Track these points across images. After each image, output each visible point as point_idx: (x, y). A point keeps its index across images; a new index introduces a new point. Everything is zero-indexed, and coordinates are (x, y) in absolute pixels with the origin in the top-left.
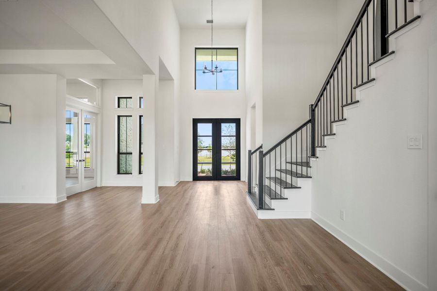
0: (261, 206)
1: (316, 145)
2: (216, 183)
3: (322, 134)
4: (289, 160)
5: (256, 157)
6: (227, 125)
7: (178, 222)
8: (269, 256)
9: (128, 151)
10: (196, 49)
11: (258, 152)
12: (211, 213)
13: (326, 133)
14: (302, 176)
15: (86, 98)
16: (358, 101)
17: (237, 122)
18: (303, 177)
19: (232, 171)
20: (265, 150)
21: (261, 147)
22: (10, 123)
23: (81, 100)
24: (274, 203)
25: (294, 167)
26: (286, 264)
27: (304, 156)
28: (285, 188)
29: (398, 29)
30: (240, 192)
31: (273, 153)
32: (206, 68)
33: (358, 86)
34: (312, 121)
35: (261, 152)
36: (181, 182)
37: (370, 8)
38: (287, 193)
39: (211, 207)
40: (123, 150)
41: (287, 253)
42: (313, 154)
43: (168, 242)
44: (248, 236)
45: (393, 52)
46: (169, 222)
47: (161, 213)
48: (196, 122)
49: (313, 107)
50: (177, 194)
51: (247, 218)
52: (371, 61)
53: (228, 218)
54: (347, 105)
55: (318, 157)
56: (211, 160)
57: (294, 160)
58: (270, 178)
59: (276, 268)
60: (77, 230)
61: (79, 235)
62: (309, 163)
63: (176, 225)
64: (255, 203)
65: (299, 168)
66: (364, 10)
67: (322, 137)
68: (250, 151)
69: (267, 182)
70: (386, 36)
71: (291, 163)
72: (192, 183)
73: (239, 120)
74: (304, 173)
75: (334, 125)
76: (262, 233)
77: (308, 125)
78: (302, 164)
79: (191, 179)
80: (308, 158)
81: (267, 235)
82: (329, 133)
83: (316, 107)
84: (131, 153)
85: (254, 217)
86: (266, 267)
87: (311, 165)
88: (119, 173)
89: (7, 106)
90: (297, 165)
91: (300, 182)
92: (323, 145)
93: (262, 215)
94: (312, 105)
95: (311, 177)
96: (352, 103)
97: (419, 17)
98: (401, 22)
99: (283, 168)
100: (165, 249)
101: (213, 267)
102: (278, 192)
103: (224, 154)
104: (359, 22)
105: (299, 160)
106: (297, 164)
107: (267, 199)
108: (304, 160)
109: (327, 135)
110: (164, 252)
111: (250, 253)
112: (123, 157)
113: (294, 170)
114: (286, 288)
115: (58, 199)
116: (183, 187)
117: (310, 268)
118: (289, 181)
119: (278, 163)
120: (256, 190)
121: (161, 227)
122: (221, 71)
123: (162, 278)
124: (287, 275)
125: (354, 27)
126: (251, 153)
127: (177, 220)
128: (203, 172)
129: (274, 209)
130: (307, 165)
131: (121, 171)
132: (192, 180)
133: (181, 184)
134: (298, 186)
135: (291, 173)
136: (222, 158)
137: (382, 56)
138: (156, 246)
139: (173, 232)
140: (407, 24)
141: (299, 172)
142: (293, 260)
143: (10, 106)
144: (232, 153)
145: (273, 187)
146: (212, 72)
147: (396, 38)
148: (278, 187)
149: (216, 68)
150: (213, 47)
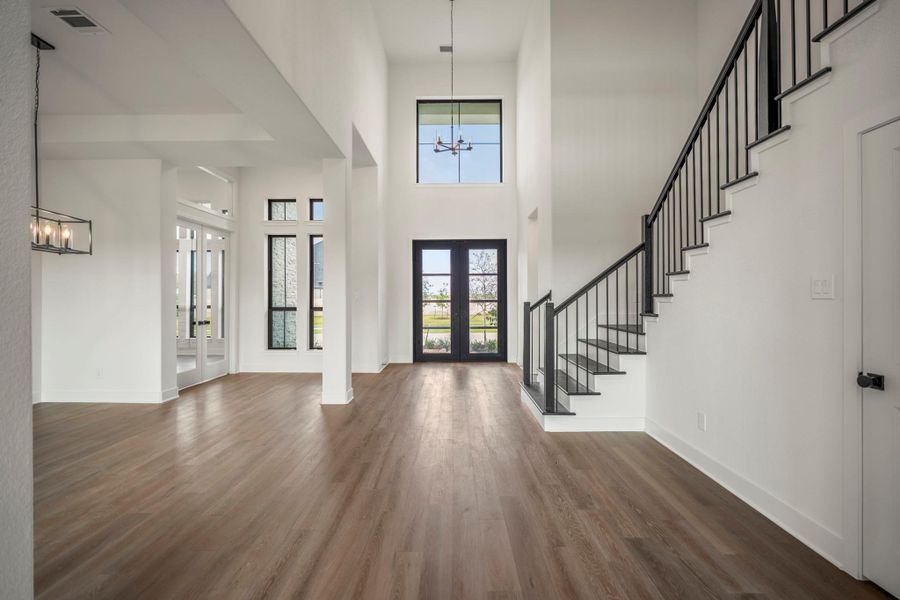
0: (551, 407)
1: (655, 293)
2: (459, 366)
3: (666, 271)
4: (603, 321)
5: (539, 317)
6: (479, 252)
7: (395, 436)
8: (566, 494)
9: (290, 304)
10: (419, 102)
11: (543, 307)
12: (454, 420)
13: (672, 270)
14: (628, 351)
15: (209, 202)
16: (729, 213)
17: (500, 245)
18: (630, 353)
19: (491, 345)
20: (557, 301)
21: (549, 296)
22: (91, 253)
23: (198, 206)
24: (575, 403)
25: (613, 333)
26: (597, 506)
27: (632, 313)
28: (594, 374)
29: (796, 87)
30: (507, 383)
31: (572, 307)
32: (440, 143)
33: (729, 185)
34: (646, 247)
35: (550, 307)
36: (390, 364)
37: (751, 43)
38: (599, 382)
39: (453, 411)
40: (278, 302)
41: (599, 488)
42: (649, 310)
43: (381, 469)
44: (526, 460)
45: (788, 128)
46: (378, 436)
47: (360, 421)
48: (419, 246)
49: (649, 221)
50: (386, 386)
51: (524, 430)
52: (752, 139)
53: (487, 432)
54: (711, 218)
55: (657, 316)
56: (448, 323)
57: (613, 322)
58: (566, 357)
59: (581, 512)
60: (213, 448)
61: (218, 456)
62: (642, 326)
63: (392, 442)
64: (538, 402)
65: (623, 335)
66: (740, 47)
67: (666, 277)
68: (527, 304)
69: (560, 364)
70: (776, 99)
71: (607, 327)
72: (412, 367)
73: (504, 242)
74: (632, 346)
75: (687, 254)
76: (551, 455)
77: (640, 254)
78: (627, 329)
79: (409, 359)
80: (640, 317)
81: (563, 459)
82: (678, 269)
83: (654, 220)
84: (295, 309)
85: (536, 428)
86: (561, 510)
87: (645, 331)
88: (270, 347)
89: (84, 221)
90: (618, 330)
91: (624, 362)
92: (666, 293)
93: (552, 425)
94: (647, 216)
95: (645, 353)
96: (720, 215)
97: (828, 70)
98: (802, 76)
99: (592, 336)
100: (378, 480)
101: (467, 510)
102: (582, 381)
103: (474, 309)
104: (730, 66)
105: (622, 322)
106: (617, 328)
107: (561, 395)
108: (632, 322)
109: (675, 273)
110: (376, 485)
111: (533, 489)
112: (277, 316)
113: (613, 340)
114: (597, 541)
115: (164, 395)
116: (395, 373)
117: (640, 512)
118: (603, 361)
119: (582, 326)
120: (540, 379)
121: (366, 445)
122: (470, 149)
123: (380, 525)
124: (598, 523)
125: (723, 74)
126: (529, 308)
127: (393, 434)
128: (431, 345)
129: (574, 414)
130: (638, 330)
131: (274, 344)
132: (411, 361)
133: (390, 368)
134: (621, 370)
135: (607, 347)
136: (470, 317)
137: (770, 132)
138: (361, 476)
139: (388, 452)
140: (812, 78)
141: (623, 343)
142: (610, 499)
143: (90, 222)
144: (488, 309)
145: (572, 373)
146: (452, 149)
147: (792, 103)
148: (582, 373)
149: (461, 141)
150: (455, 98)
